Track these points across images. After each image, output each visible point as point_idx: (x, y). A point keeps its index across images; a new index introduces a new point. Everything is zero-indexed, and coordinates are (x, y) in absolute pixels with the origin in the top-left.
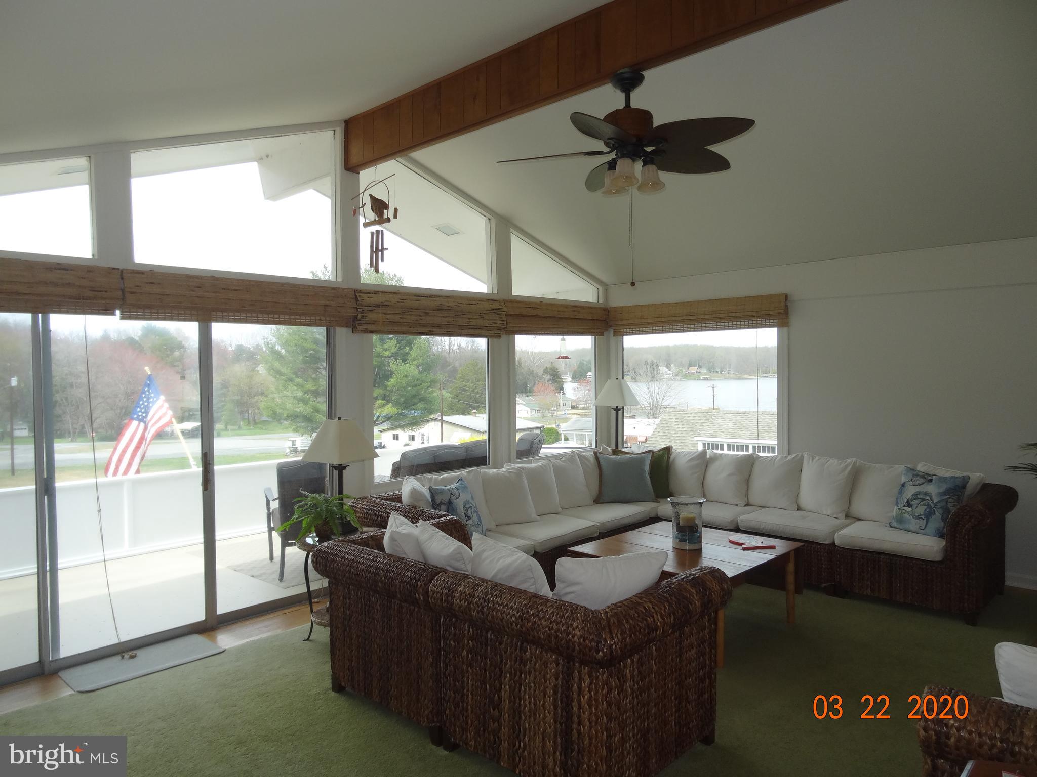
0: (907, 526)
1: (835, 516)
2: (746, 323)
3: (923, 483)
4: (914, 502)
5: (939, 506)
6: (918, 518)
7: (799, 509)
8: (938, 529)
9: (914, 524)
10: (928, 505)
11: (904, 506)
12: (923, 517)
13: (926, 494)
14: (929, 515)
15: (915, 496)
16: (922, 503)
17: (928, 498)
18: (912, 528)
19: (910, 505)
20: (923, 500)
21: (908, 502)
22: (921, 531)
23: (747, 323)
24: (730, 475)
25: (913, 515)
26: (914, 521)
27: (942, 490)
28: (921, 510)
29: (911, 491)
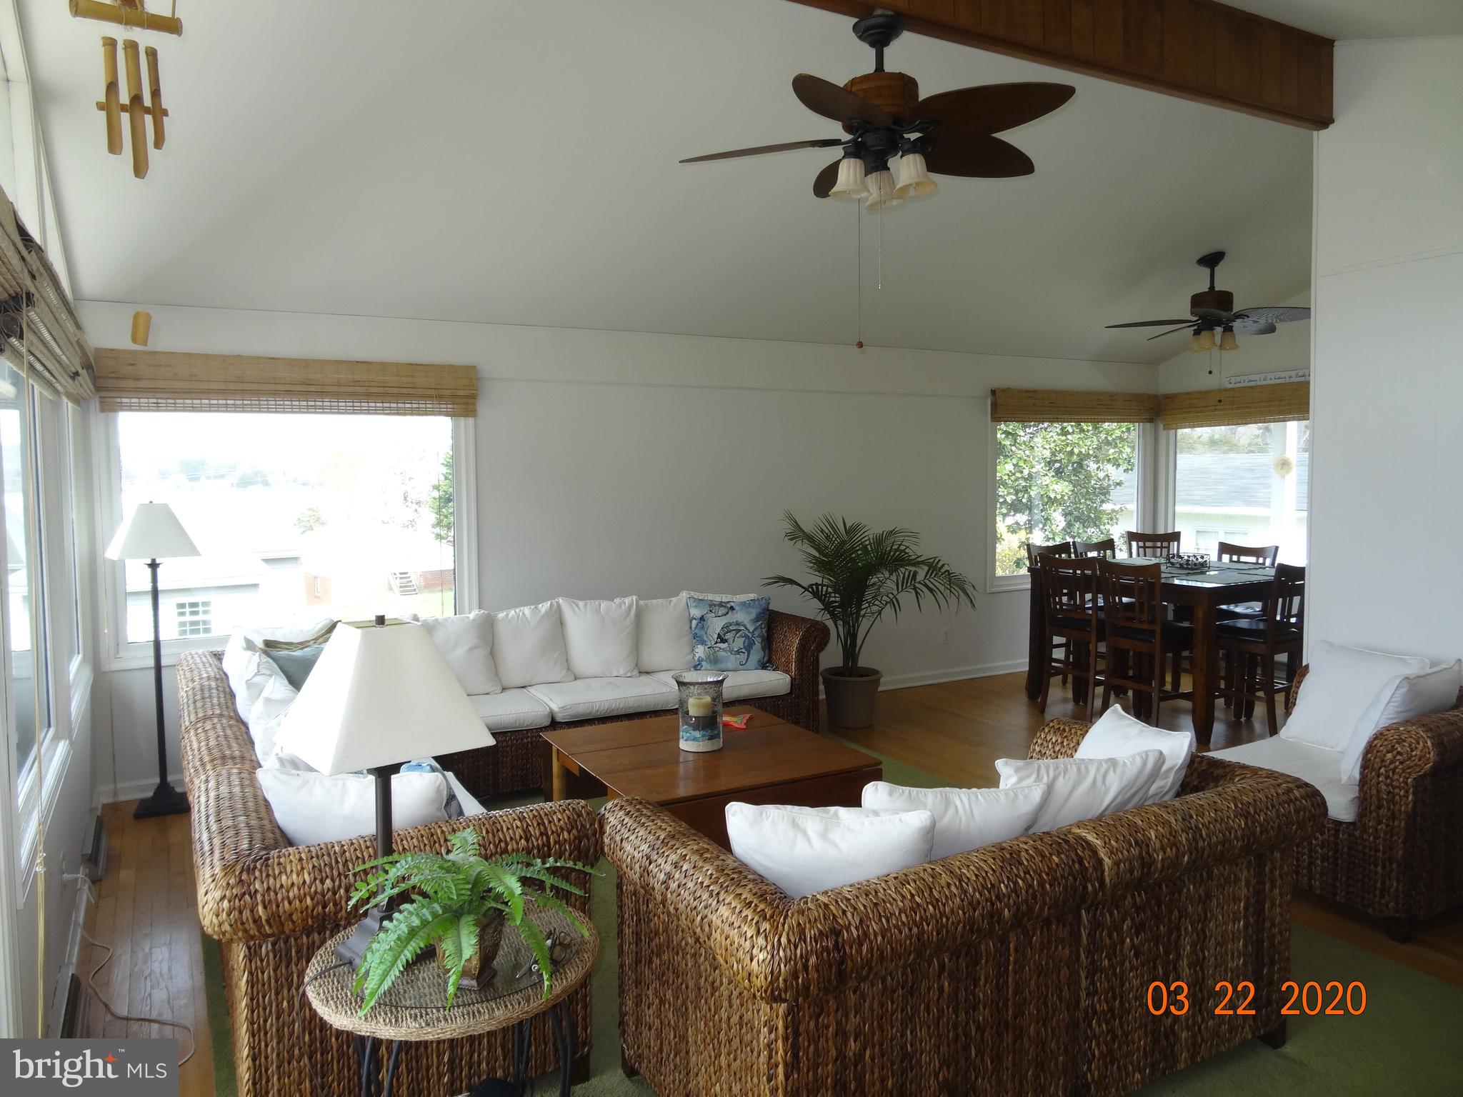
0: (723, 666)
1: (629, 674)
2: (407, 406)
3: (728, 613)
4: (729, 636)
5: (756, 633)
6: (738, 652)
7: (576, 678)
8: (759, 661)
9: (733, 661)
10: (746, 636)
11: (716, 643)
12: (744, 650)
13: (738, 624)
14: (749, 647)
15: (726, 628)
16: (738, 635)
17: (742, 628)
18: (730, 666)
19: (723, 641)
20: (738, 631)
21: (719, 636)
22: (743, 666)
23: (409, 406)
24: (471, 649)
25: (731, 651)
26: (732, 658)
27: (753, 616)
28: (739, 643)
29: (716, 625)
